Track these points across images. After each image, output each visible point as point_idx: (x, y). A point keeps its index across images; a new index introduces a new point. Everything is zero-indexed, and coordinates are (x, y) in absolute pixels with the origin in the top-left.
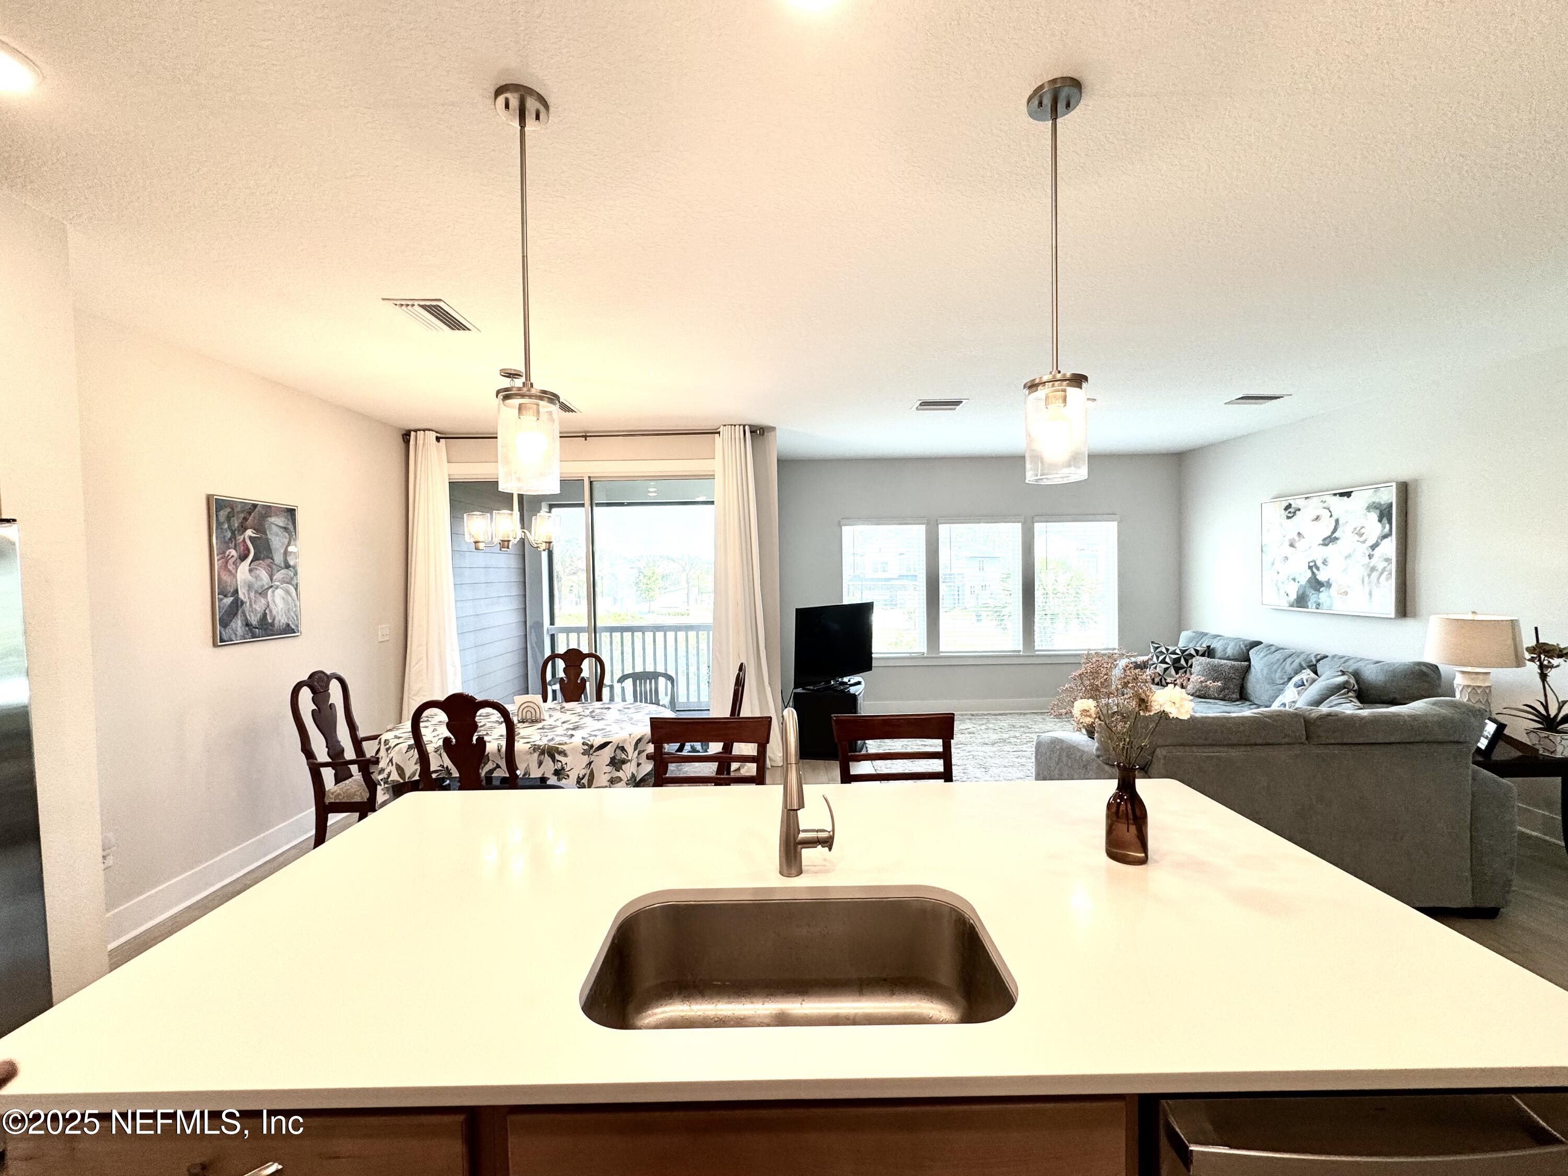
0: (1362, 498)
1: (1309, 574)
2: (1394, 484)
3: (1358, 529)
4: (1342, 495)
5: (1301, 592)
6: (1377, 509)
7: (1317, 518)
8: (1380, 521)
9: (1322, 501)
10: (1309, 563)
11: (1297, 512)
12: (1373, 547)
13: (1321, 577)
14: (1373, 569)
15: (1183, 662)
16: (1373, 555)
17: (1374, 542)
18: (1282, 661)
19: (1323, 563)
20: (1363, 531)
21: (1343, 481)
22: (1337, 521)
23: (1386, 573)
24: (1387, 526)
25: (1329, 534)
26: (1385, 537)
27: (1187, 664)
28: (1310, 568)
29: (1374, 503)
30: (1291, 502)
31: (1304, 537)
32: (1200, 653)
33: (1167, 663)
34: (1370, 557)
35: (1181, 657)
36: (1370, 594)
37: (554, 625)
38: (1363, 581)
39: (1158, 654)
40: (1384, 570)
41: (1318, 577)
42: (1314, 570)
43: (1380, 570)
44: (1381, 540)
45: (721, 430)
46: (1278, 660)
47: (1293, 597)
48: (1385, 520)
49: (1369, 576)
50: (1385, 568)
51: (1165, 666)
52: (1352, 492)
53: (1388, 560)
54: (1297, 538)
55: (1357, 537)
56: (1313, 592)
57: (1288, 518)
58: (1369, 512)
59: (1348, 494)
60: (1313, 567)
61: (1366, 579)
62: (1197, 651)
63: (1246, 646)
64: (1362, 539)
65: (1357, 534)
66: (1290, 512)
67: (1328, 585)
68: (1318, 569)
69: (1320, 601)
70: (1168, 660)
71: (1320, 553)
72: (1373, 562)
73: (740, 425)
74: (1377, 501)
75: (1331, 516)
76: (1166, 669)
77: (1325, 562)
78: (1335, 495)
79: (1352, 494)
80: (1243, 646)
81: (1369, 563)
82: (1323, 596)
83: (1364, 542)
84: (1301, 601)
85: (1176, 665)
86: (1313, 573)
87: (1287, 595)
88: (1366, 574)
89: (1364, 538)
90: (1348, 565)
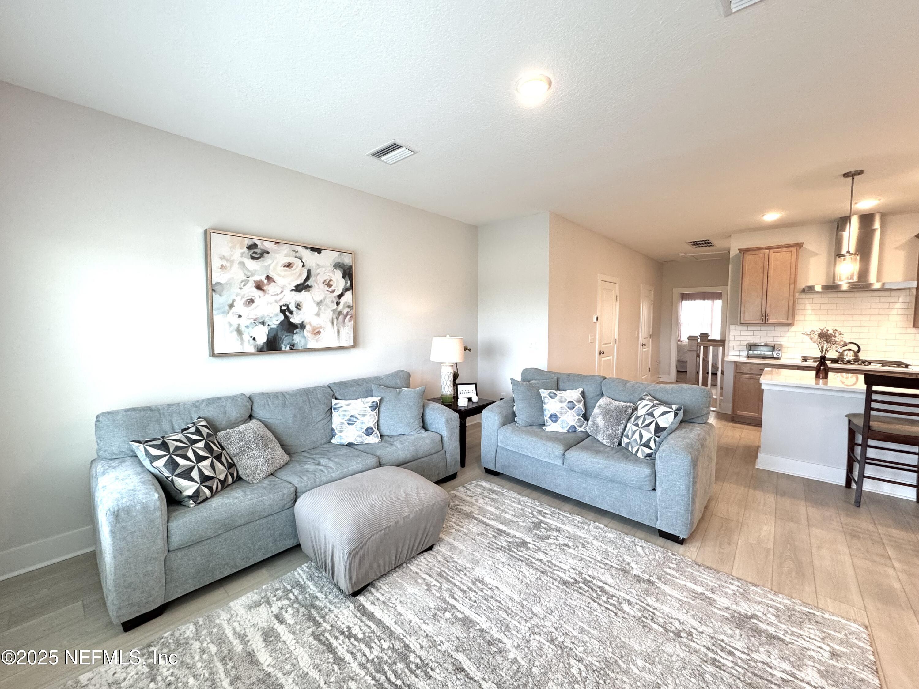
0: (328, 258)
1: (281, 317)
3: (327, 281)
4: (313, 250)
5: (272, 335)
6: (342, 268)
7: (289, 265)
8: (344, 277)
9: (294, 251)
10: (281, 307)
11: (265, 255)
12: (340, 296)
13: (295, 319)
14: (340, 313)
16: (340, 303)
17: (340, 293)
19: (297, 307)
20: (331, 283)
21: (314, 239)
22: (309, 272)
23: (349, 317)
24: (349, 282)
25: (302, 281)
26: (347, 289)
28: (282, 311)
29: (339, 263)
30: (258, 242)
31: (274, 281)
32: (212, 428)
34: (338, 303)
36: (339, 332)
38: (333, 323)
40: (347, 314)
41: (291, 320)
42: (287, 313)
43: (345, 314)
44: (345, 292)
47: (262, 339)
48: (347, 277)
49: (337, 318)
50: (348, 312)
52: (322, 249)
53: (351, 307)
54: (265, 281)
55: (327, 288)
56: (286, 334)
57: (253, 258)
58: (335, 269)
59: (319, 251)
60: (286, 311)
61: (335, 320)
62: (207, 427)
63: (244, 402)
64: (330, 290)
65: (327, 285)
66: (256, 253)
67: (302, 326)
68: (291, 312)
69: (295, 342)
71: (292, 298)
72: (341, 307)
74: (341, 262)
75: (303, 266)
77: (298, 306)
78: (307, 248)
79: (322, 252)
81: (337, 309)
82: (297, 338)
83: (333, 292)
84: (272, 344)
86: (286, 316)
87: (254, 339)
88: (334, 317)
89: (332, 288)
90: (320, 309)
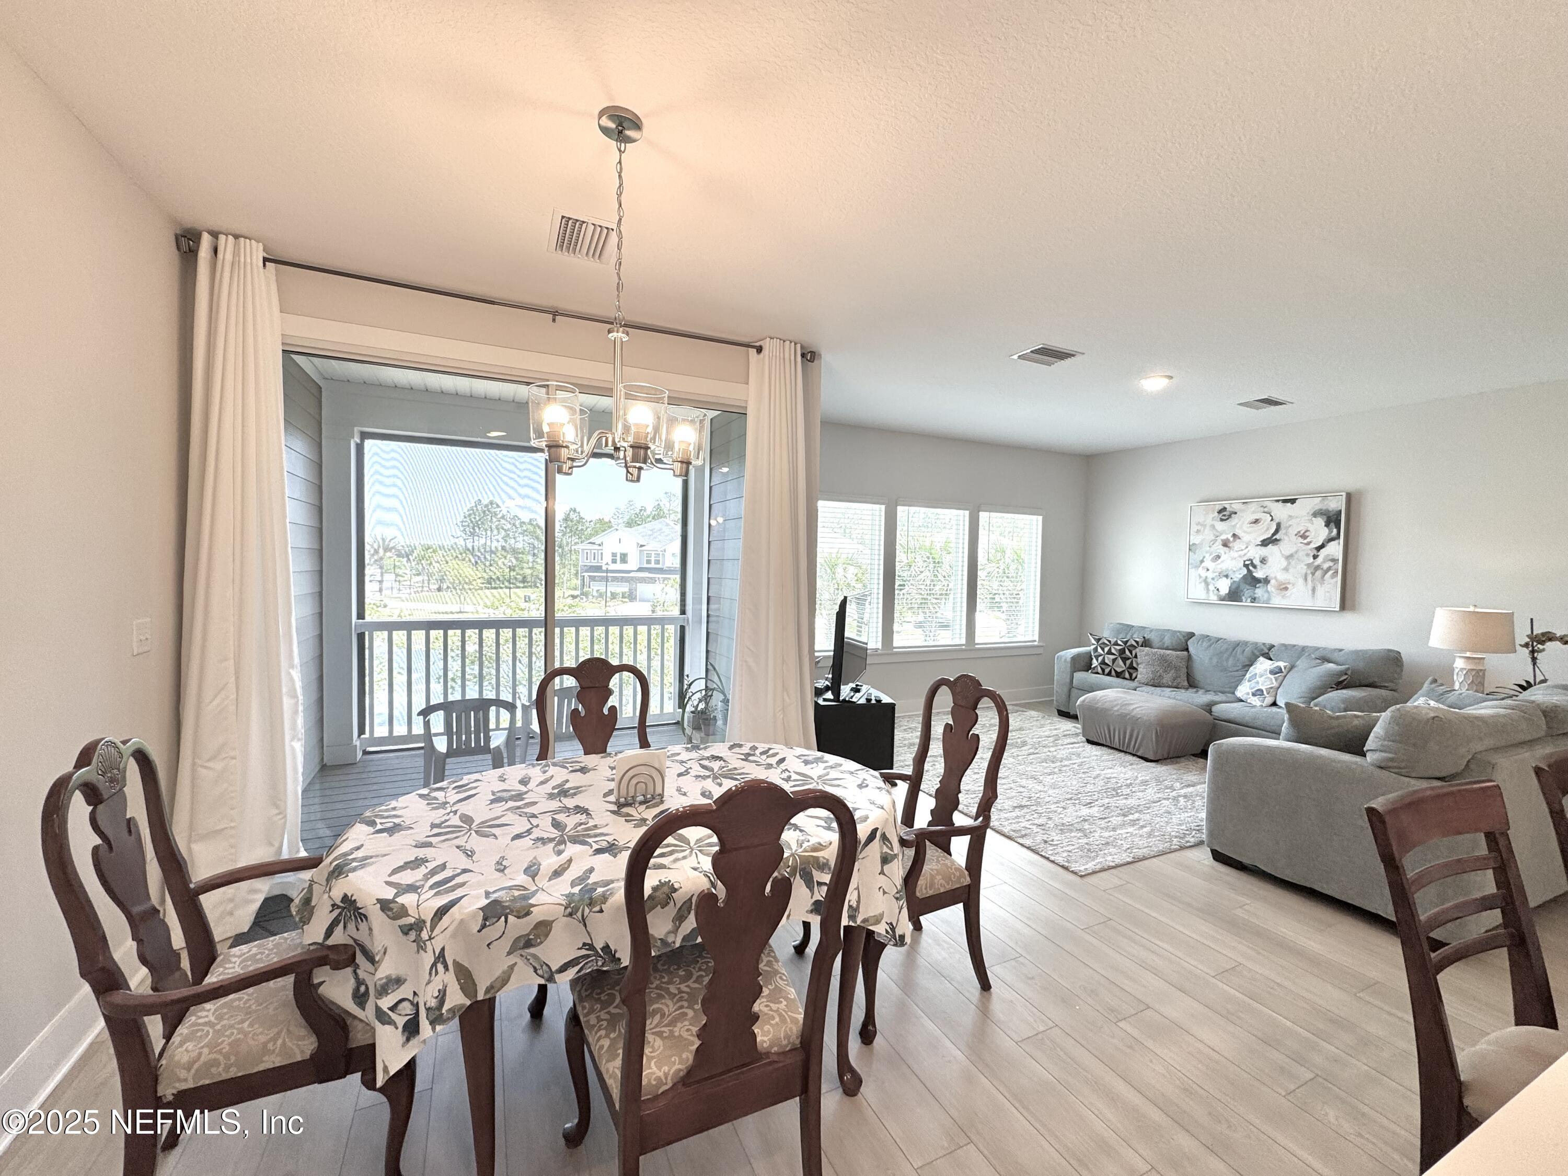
0: (1305, 506)
1: (1245, 571)
2: (1344, 494)
3: (1302, 532)
4: (1285, 501)
5: (1234, 587)
6: (1325, 515)
7: (1256, 521)
8: (1327, 526)
9: (1262, 506)
10: (1245, 561)
11: (1233, 515)
12: (1320, 548)
13: (1259, 574)
14: (1318, 568)
15: (1127, 652)
16: (1318, 556)
17: (1320, 544)
18: (1231, 649)
19: (1261, 562)
20: (1307, 534)
21: (1287, 489)
22: (1279, 526)
23: (1331, 572)
24: (1335, 531)
25: (1269, 536)
26: (1331, 540)
27: (1131, 654)
28: (1246, 566)
29: (1321, 510)
30: (1226, 506)
31: (1239, 538)
32: (1140, 644)
33: (1114, 654)
34: (1315, 557)
35: (1124, 649)
36: (1314, 590)
37: (363, 618)
38: (1306, 579)
39: (1102, 646)
40: (1329, 569)
41: (1254, 574)
42: (1251, 568)
43: (1325, 569)
44: (1328, 543)
45: (766, 344)
46: (1227, 649)
47: (1224, 590)
48: (1332, 525)
49: (1313, 574)
50: (1330, 567)
51: (1112, 657)
52: (1296, 499)
53: (1335, 561)
54: (1231, 539)
55: (1301, 540)
56: (1248, 587)
57: (1222, 520)
58: (1315, 517)
59: (1293, 501)
60: (1249, 565)
61: (1310, 577)
62: (1137, 642)
63: (1184, 637)
64: (1305, 541)
65: (1301, 536)
66: (1224, 515)
67: (1266, 581)
68: (1255, 567)
69: (1256, 596)
70: (1113, 651)
71: (1256, 553)
72: (1319, 561)
73: (791, 342)
74: (1324, 508)
75: (1272, 520)
76: (1114, 660)
77: (1263, 561)
78: (1278, 501)
79: (1297, 501)
80: (1181, 637)
81: (1313, 562)
82: (1259, 592)
83: (1308, 544)
84: (1234, 595)
85: (1123, 656)
86: (1249, 570)
87: (1218, 590)
88: (1309, 572)
89: (1308, 540)
90: (1289, 564)
